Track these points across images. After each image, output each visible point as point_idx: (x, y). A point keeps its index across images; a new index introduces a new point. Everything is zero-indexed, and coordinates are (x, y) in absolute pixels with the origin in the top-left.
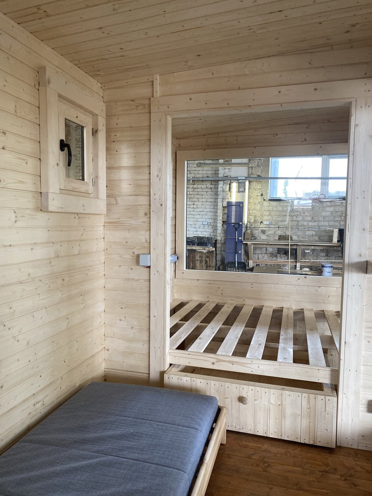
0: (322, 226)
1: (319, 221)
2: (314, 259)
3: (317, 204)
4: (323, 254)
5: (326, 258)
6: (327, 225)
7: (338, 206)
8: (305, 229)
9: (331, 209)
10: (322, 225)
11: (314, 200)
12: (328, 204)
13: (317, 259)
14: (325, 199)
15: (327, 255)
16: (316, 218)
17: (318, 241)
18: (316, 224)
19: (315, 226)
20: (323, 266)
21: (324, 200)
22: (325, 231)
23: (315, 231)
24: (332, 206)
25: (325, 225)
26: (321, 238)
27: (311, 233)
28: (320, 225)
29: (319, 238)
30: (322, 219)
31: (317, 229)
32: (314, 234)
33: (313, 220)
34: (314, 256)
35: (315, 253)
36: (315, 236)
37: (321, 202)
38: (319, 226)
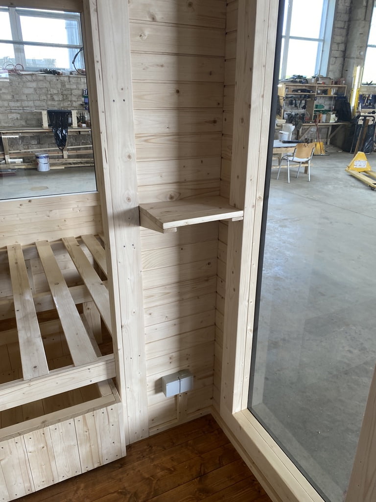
0: (26, 107)
1: (22, 100)
2: (24, 149)
3: (14, 78)
4: (34, 142)
5: (39, 146)
6: (32, 105)
7: (40, 81)
8: (6, 112)
9: (34, 85)
10: (26, 105)
11: (10, 71)
12: (29, 78)
13: (28, 149)
14: (23, 70)
15: (39, 143)
16: (17, 97)
17: (25, 126)
18: (18, 104)
19: (18, 107)
20: (38, 157)
21: (23, 73)
22: (32, 113)
23: (19, 113)
24: (34, 81)
25: (30, 106)
26: (28, 122)
27: (15, 116)
28: (24, 105)
29: (26, 122)
30: (24, 98)
31: (22, 111)
32: (19, 118)
33: (14, 99)
34: (24, 145)
35: (25, 141)
36: (21, 120)
37: (19, 75)
38: (23, 107)
